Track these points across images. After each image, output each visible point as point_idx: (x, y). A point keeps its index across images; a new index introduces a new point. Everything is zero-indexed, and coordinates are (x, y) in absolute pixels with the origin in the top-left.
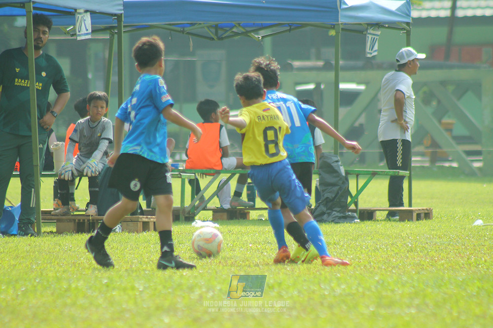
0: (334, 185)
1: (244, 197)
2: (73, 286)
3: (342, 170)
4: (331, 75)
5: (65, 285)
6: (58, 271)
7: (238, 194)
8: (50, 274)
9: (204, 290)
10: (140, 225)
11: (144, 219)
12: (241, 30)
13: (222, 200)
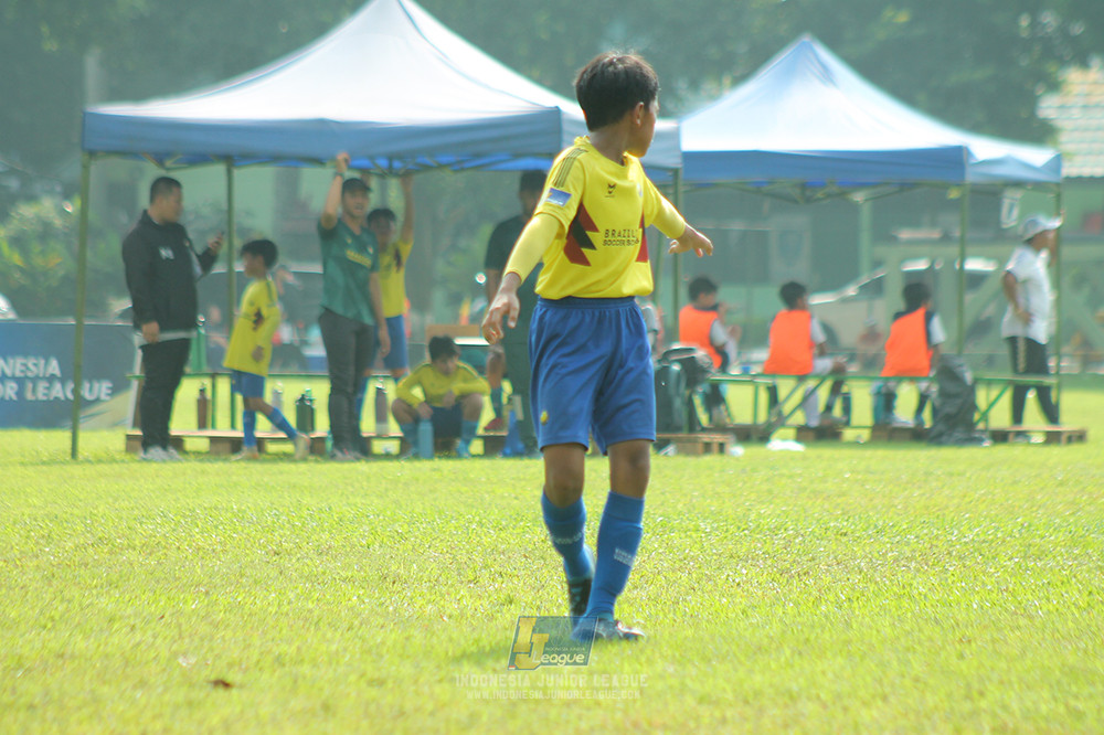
0: (956, 396)
1: (837, 411)
3: (969, 377)
4: (954, 250)
7: (829, 408)
9: (791, 532)
10: (700, 447)
11: (706, 437)
12: (834, 189)
13: (808, 415)
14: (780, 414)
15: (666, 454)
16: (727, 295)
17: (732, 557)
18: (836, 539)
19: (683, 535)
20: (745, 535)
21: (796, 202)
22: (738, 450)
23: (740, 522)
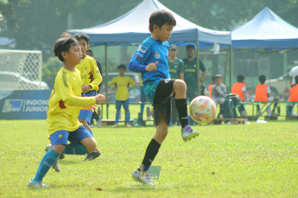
2: (213, 144)
5: (210, 144)
6: (207, 139)
7: (274, 110)
8: (205, 140)
9: (261, 146)
10: (237, 122)
11: (239, 120)
12: (275, 50)
13: (268, 113)
14: (260, 113)
15: (228, 124)
16: (247, 80)
17: (244, 153)
18: (274, 148)
19: (231, 147)
20: (248, 147)
21: (264, 53)
22: (248, 123)
23: (247, 143)
